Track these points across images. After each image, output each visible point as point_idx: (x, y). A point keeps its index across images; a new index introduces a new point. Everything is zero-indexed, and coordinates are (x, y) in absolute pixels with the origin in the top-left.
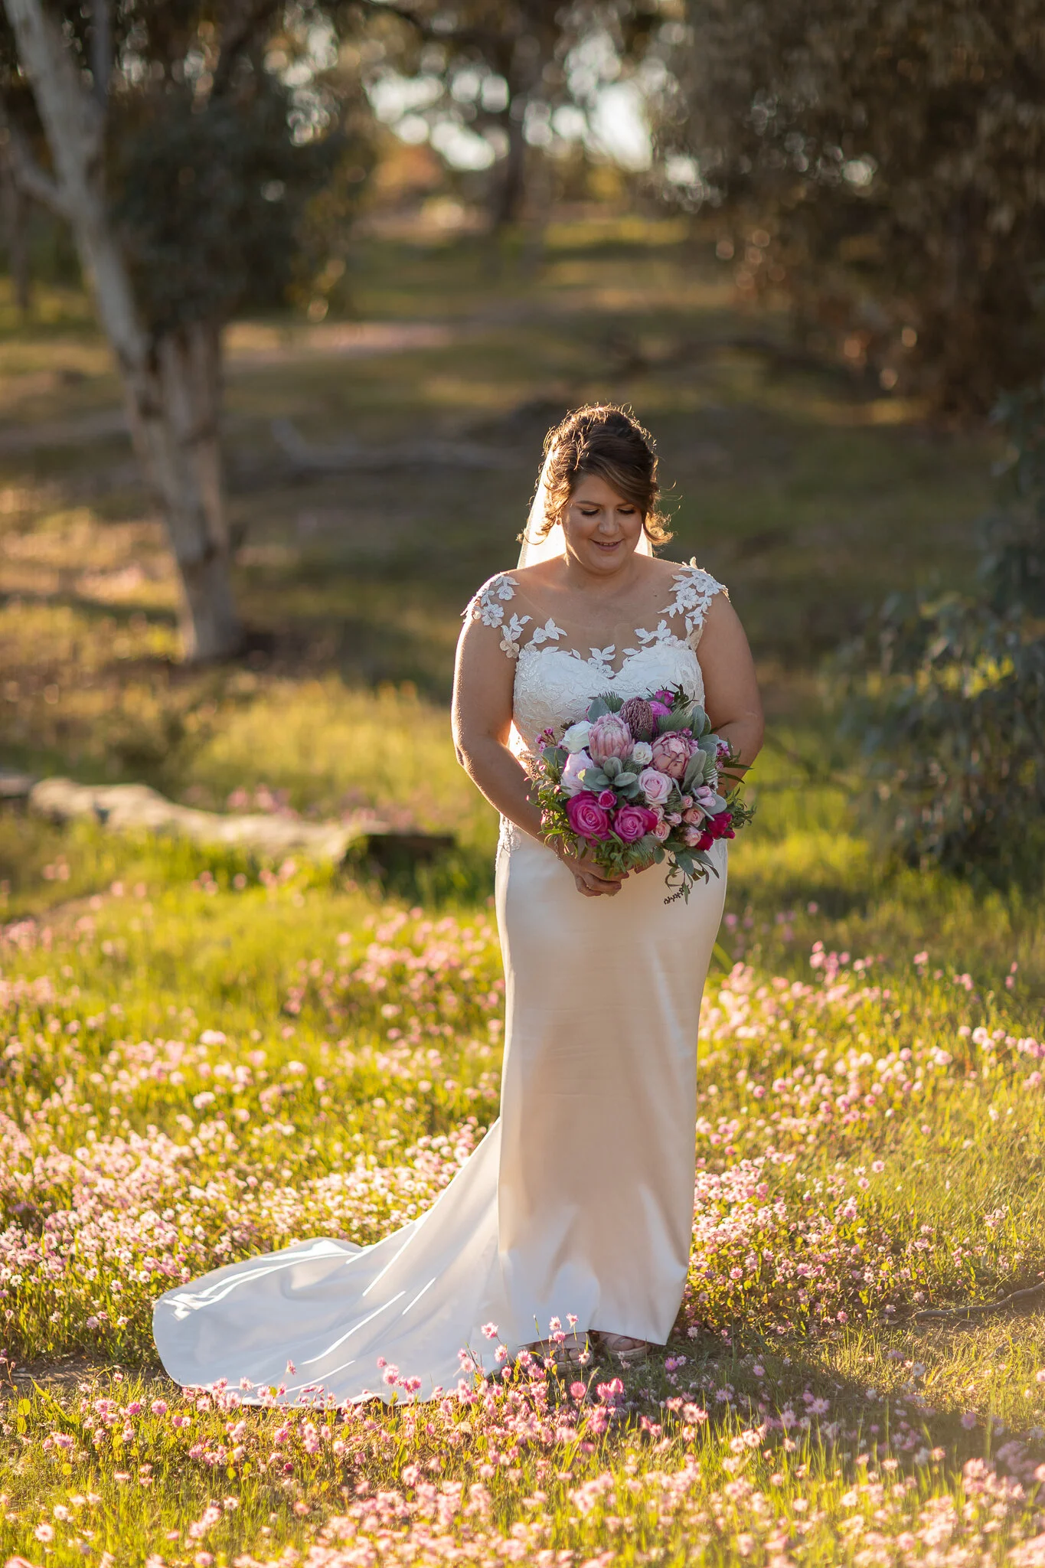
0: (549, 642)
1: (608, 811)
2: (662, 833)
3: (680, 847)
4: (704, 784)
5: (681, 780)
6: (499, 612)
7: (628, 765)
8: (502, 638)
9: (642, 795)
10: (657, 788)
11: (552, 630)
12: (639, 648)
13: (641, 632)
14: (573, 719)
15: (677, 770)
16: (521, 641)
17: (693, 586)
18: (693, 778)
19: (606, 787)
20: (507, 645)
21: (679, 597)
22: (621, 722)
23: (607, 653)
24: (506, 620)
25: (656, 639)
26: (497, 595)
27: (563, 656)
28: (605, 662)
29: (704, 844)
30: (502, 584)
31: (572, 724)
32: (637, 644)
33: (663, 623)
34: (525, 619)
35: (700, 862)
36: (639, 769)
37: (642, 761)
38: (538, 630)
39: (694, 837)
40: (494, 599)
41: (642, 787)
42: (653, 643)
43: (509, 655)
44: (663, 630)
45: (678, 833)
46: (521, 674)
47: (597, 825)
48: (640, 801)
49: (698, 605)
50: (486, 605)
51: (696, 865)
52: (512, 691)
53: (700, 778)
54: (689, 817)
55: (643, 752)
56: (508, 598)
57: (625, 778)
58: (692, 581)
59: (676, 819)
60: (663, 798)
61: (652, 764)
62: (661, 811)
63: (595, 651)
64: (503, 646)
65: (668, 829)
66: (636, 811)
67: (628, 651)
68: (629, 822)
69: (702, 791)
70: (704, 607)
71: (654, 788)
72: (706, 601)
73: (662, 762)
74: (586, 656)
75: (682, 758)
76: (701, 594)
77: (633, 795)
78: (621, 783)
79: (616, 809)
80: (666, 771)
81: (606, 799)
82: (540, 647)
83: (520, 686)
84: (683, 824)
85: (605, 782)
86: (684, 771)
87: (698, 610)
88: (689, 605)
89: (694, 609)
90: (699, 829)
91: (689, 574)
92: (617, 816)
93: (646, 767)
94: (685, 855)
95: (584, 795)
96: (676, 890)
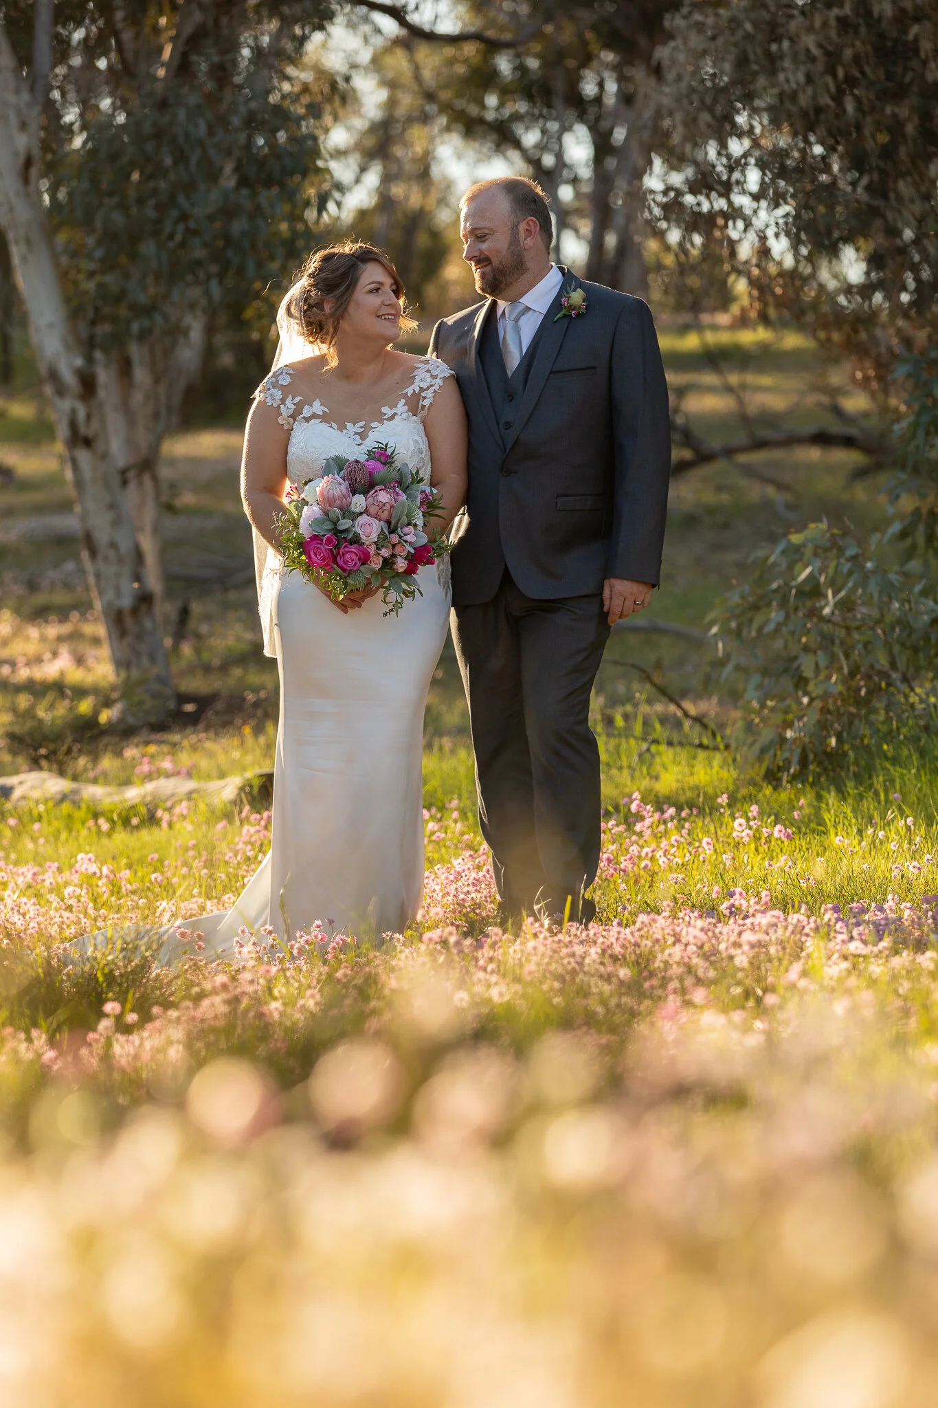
0: (314, 416)
1: (331, 550)
2: (376, 564)
3: (391, 573)
4: (409, 524)
5: (388, 523)
6: (278, 394)
7: (347, 512)
8: (280, 414)
9: (357, 536)
10: (369, 530)
11: (318, 407)
12: (381, 422)
13: (385, 410)
14: (311, 477)
15: (385, 515)
16: (293, 416)
17: (428, 371)
18: (399, 520)
19: (330, 530)
20: (284, 419)
21: (417, 382)
22: (341, 481)
23: (358, 427)
24: (283, 401)
25: (395, 414)
26: (277, 381)
27: (324, 427)
28: (356, 433)
29: (411, 570)
30: (282, 373)
31: (311, 481)
32: (381, 418)
33: (403, 401)
34: (297, 399)
35: (408, 585)
36: (355, 516)
37: (357, 510)
38: (307, 407)
39: (401, 565)
40: (275, 385)
41: (358, 530)
42: (392, 418)
43: (286, 427)
44: (401, 407)
45: (388, 563)
46: (293, 440)
47: (324, 560)
48: (356, 540)
49: (432, 386)
50: (269, 389)
51: (404, 586)
52: (286, 453)
53: (405, 520)
54: (397, 549)
55: (358, 502)
56: (285, 383)
57: (344, 524)
58: (428, 367)
59: (385, 553)
60: (374, 537)
61: (366, 512)
62: (374, 547)
63: (349, 425)
64: (280, 421)
65: (381, 560)
66: (353, 548)
67: (373, 425)
68: (348, 556)
69: (406, 530)
70: (436, 387)
71: (368, 529)
72: (439, 382)
73: (373, 510)
74: (342, 427)
75: (388, 506)
76: (434, 377)
77: (350, 536)
78: (341, 528)
79: (337, 547)
80: (377, 517)
81: (329, 541)
82: (307, 420)
83: (292, 450)
84: (393, 556)
85: (331, 527)
86: (390, 514)
87: (432, 389)
88: (424, 385)
89: (428, 388)
90: (406, 559)
91: (427, 362)
92: (339, 553)
93: (361, 514)
94: (397, 579)
95: (315, 538)
96: (391, 606)
